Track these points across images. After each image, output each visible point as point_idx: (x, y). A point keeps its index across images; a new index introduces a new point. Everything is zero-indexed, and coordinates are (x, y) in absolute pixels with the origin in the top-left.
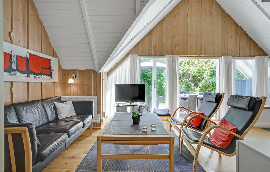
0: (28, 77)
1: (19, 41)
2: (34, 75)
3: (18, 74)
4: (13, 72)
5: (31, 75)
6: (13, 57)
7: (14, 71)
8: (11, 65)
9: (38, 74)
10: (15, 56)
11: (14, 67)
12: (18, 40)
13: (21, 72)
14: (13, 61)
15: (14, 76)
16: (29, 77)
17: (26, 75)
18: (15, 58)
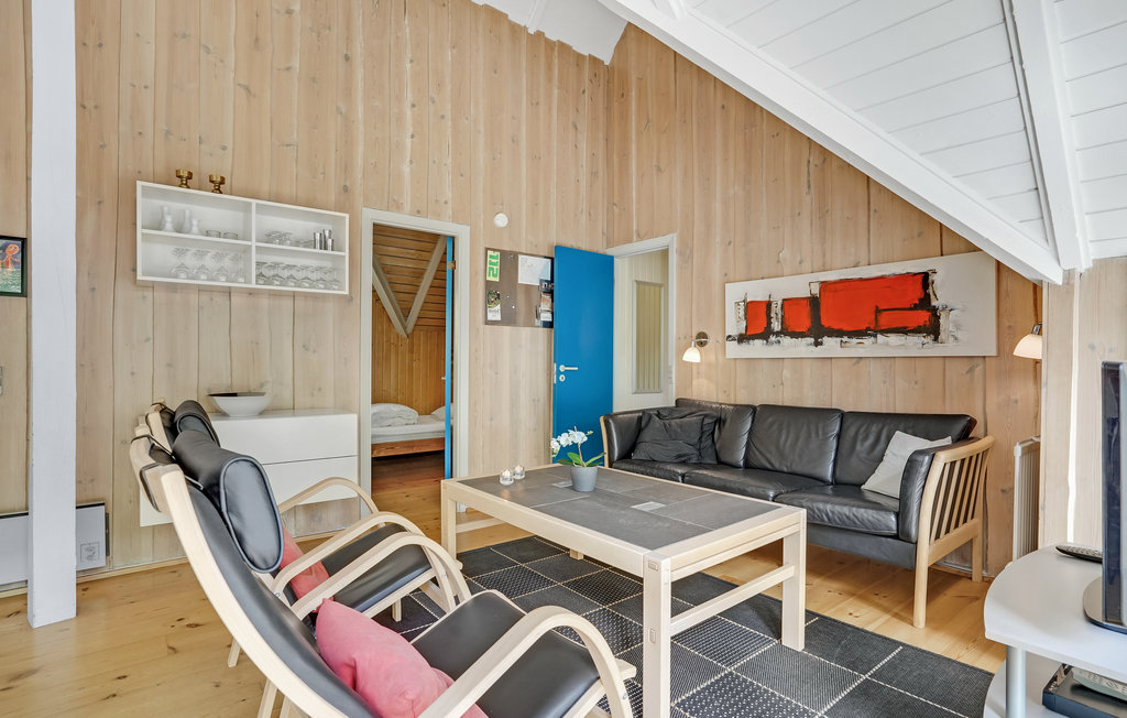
0: (817, 344)
1: (801, 262)
2: (839, 339)
3: (786, 340)
4: (773, 338)
5: (826, 339)
6: (773, 306)
7: (777, 334)
8: (769, 323)
9: (859, 334)
10: (780, 303)
11: (776, 326)
12: (798, 259)
13: (795, 335)
14: (773, 315)
15: (776, 346)
16: (821, 344)
17: (812, 340)
18: (779, 306)
